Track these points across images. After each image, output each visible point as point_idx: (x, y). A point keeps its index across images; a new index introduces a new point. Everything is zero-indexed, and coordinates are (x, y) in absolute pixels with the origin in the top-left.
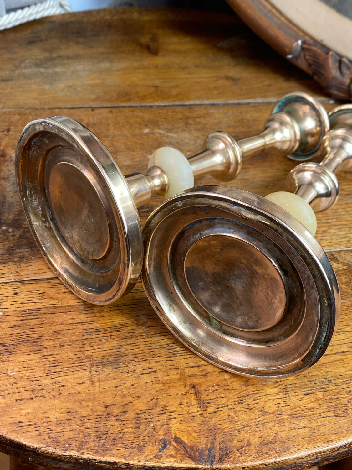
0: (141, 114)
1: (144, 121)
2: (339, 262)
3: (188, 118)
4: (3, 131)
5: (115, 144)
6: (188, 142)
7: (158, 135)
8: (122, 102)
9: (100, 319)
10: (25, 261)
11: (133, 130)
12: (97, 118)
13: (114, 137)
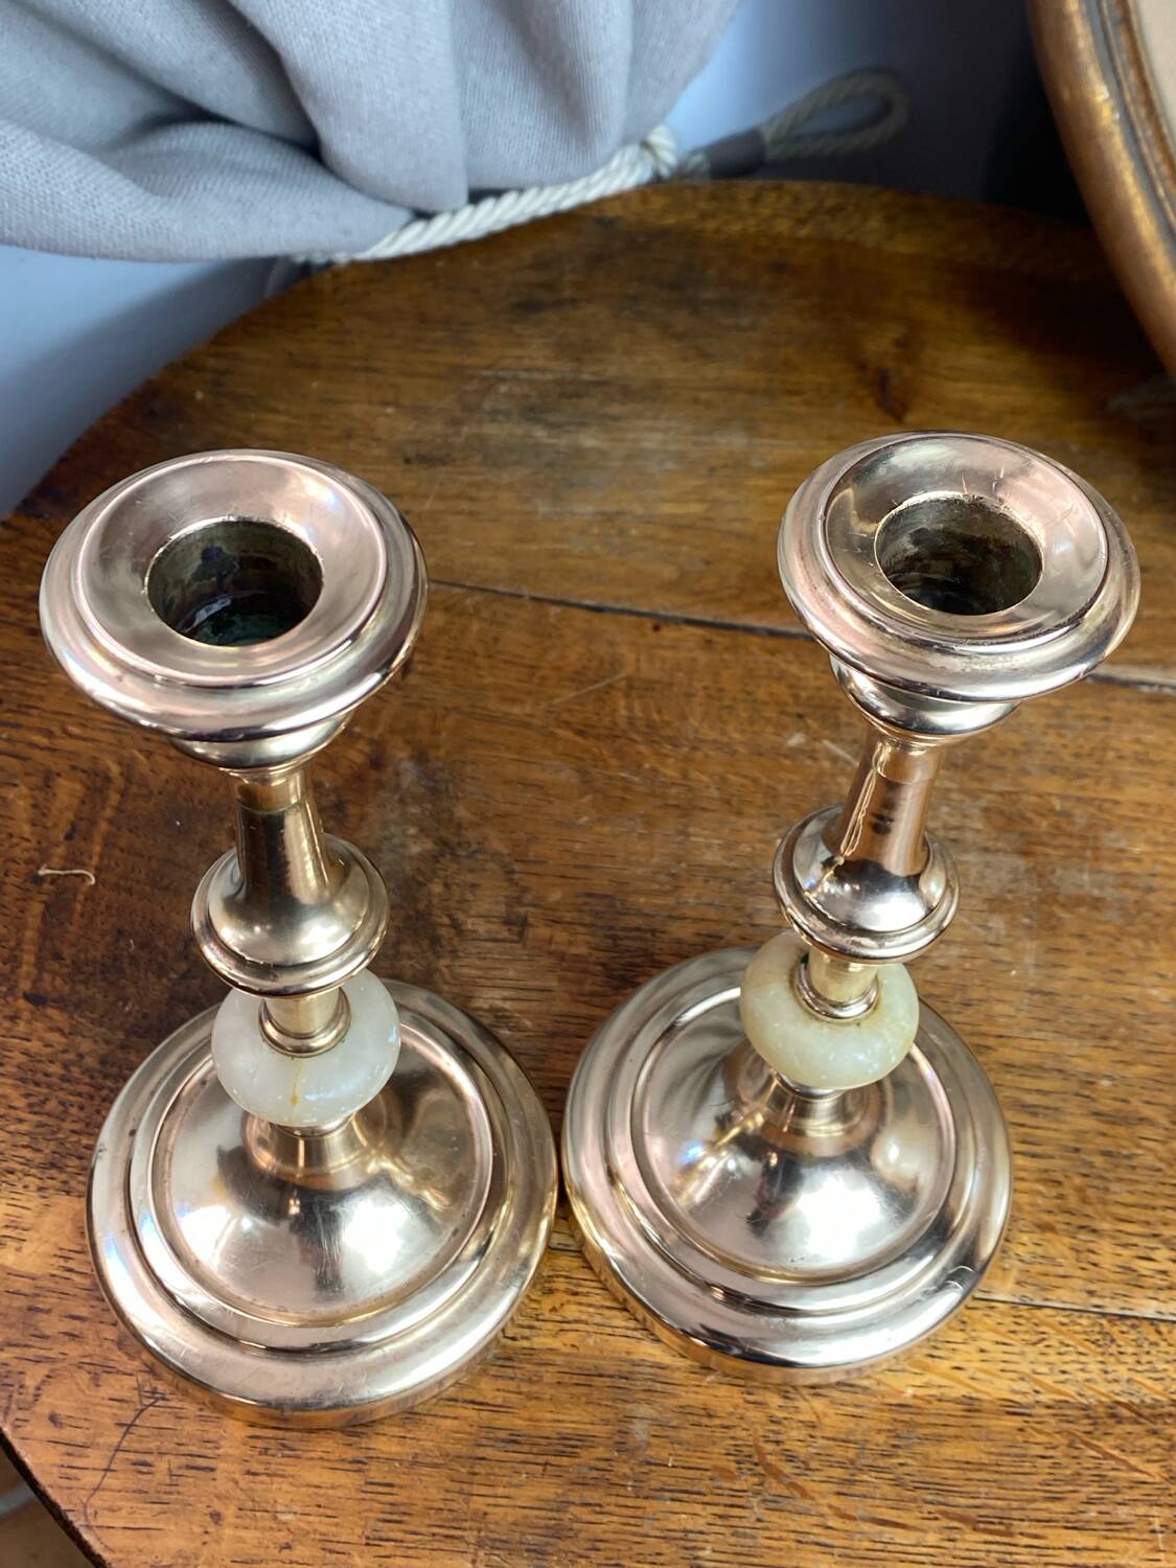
0: (794, 669)
1: (796, 697)
5: (694, 774)
7: (826, 764)
8: (750, 608)
11: (757, 728)
12: (664, 661)
13: (694, 749)
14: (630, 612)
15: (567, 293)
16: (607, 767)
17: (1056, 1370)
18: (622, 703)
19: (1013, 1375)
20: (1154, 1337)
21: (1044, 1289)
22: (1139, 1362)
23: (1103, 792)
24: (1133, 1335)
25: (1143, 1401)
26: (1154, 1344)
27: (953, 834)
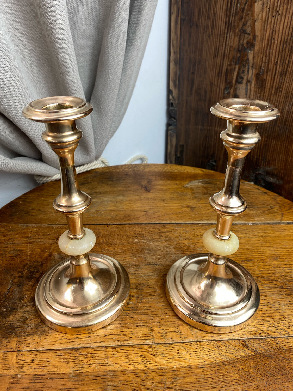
0: (134, 229)
1: (135, 234)
2: (249, 349)
3: (162, 232)
4: (54, 240)
5: (116, 249)
6: (160, 249)
7: (142, 244)
8: (125, 221)
9: (81, 387)
10: (44, 334)
11: (128, 239)
12: (109, 231)
13: (116, 245)
14: (102, 225)
15: (90, 181)
16: (98, 250)
17: (208, 356)
18: (101, 239)
19: (199, 359)
20: (229, 344)
21: (202, 337)
22: (227, 350)
23: (196, 241)
24: (224, 344)
25: (230, 360)
26: (230, 346)
27: (168, 252)
